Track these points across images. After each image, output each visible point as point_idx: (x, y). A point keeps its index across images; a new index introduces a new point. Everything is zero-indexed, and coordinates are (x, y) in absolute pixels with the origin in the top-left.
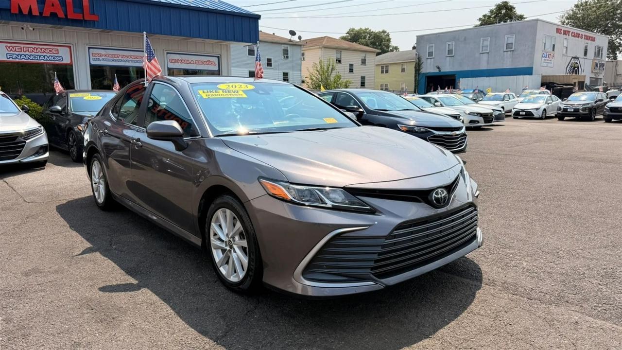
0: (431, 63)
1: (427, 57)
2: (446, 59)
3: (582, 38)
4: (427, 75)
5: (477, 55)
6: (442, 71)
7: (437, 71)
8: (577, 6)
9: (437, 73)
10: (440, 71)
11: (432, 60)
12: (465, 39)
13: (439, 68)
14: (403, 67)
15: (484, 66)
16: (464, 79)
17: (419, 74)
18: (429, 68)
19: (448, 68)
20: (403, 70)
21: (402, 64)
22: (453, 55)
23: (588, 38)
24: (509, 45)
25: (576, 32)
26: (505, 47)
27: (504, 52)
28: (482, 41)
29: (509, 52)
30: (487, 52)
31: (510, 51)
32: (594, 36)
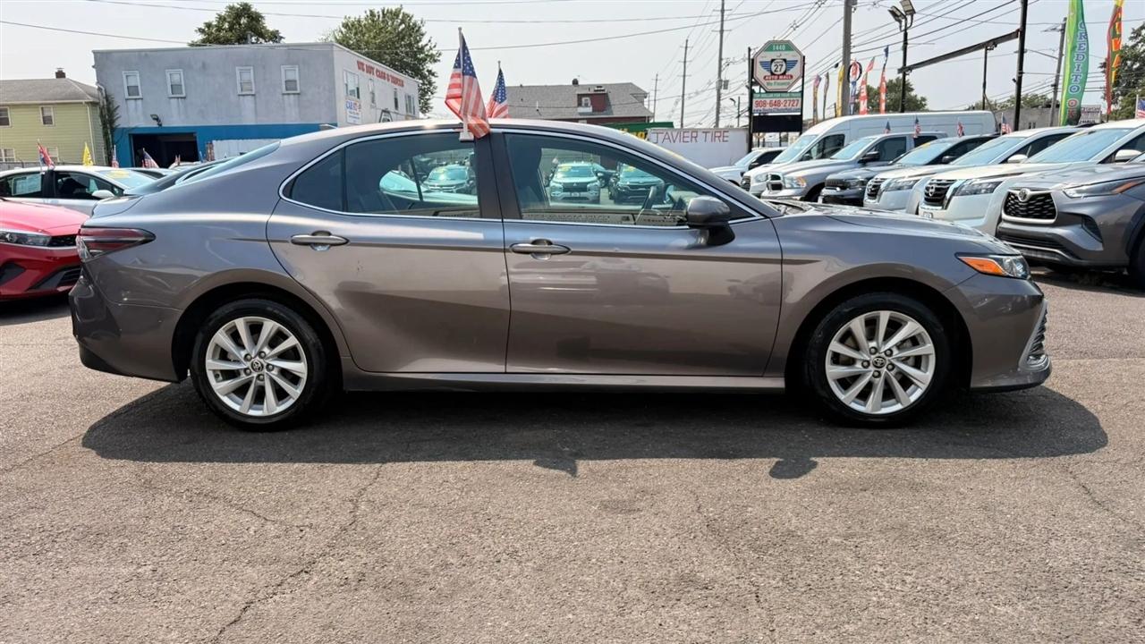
0: (136, 108)
1: (127, 96)
2: (169, 103)
3: (388, 80)
4: (133, 132)
5: (233, 98)
6: (163, 125)
7: (155, 124)
8: (345, 26)
9: (156, 128)
10: (160, 125)
11: (139, 102)
12: (204, 66)
13: (157, 119)
14: (46, 114)
15: (249, 120)
16: (219, 141)
17: (113, 130)
18: (134, 117)
19: (176, 119)
20: (47, 120)
21: (43, 107)
22: (184, 95)
23: (396, 81)
24: (290, 84)
25: (381, 69)
26: (284, 86)
27: (284, 94)
28: (238, 72)
29: (292, 96)
30: (253, 93)
31: (294, 94)
32: (402, 79)
